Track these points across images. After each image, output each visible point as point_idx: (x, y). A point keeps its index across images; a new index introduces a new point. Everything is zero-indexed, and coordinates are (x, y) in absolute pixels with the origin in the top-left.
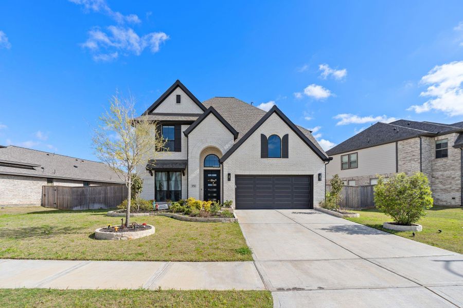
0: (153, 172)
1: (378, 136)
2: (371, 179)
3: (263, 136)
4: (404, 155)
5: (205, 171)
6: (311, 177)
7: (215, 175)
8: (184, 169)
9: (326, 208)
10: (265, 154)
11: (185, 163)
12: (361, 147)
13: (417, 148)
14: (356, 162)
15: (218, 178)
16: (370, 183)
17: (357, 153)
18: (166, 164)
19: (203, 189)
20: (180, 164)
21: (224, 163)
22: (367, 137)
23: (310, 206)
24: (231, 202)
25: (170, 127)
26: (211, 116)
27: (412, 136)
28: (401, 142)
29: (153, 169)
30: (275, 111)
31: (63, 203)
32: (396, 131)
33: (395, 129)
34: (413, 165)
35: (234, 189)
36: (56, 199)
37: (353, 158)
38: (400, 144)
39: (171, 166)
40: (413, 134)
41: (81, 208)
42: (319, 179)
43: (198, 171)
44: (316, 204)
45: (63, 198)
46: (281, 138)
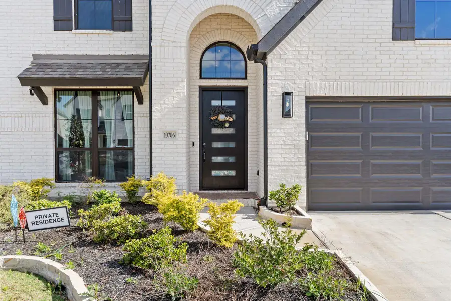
0: (48, 91)
5: (203, 90)
7: (232, 103)
8: (141, 82)
20: (129, 68)
21: (269, 57)
24: (292, 189)
29: (47, 82)
35: (304, 144)
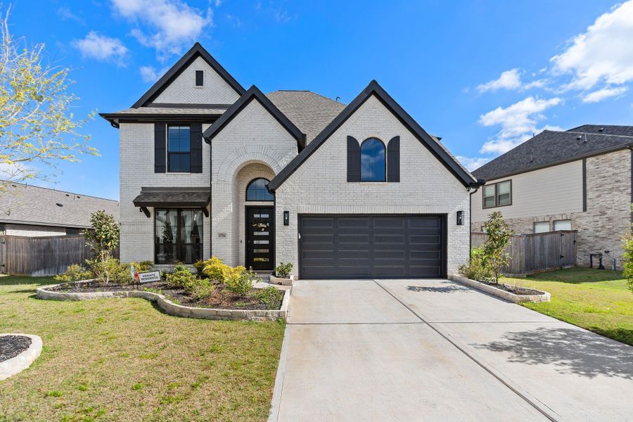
0: (151, 209)
1: (547, 152)
2: (535, 224)
3: (351, 140)
4: (599, 181)
5: (248, 208)
6: (443, 217)
7: (267, 216)
8: (205, 204)
9: (472, 278)
10: (354, 175)
11: (207, 193)
12: (517, 171)
13: (624, 167)
14: (509, 195)
15: (272, 220)
16: (534, 229)
17: (511, 180)
18: (172, 195)
19: (244, 241)
20: (199, 196)
21: (277, 191)
22: (527, 153)
23: (441, 273)
24: (290, 266)
25: (181, 128)
26: (255, 104)
27: (613, 148)
28: (593, 159)
29: (150, 204)
30: (374, 93)
31: (16, 265)
32: (581, 142)
33: (579, 139)
34: (616, 198)
35: (296, 241)
36: (4, 258)
37: (504, 189)
38: (592, 163)
39: (181, 199)
40: (616, 143)
41: (45, 273)
42: (459, 223)
43: (230, 208)
44: (452, 270)
45: (16, 257)
46: (386, 144)
